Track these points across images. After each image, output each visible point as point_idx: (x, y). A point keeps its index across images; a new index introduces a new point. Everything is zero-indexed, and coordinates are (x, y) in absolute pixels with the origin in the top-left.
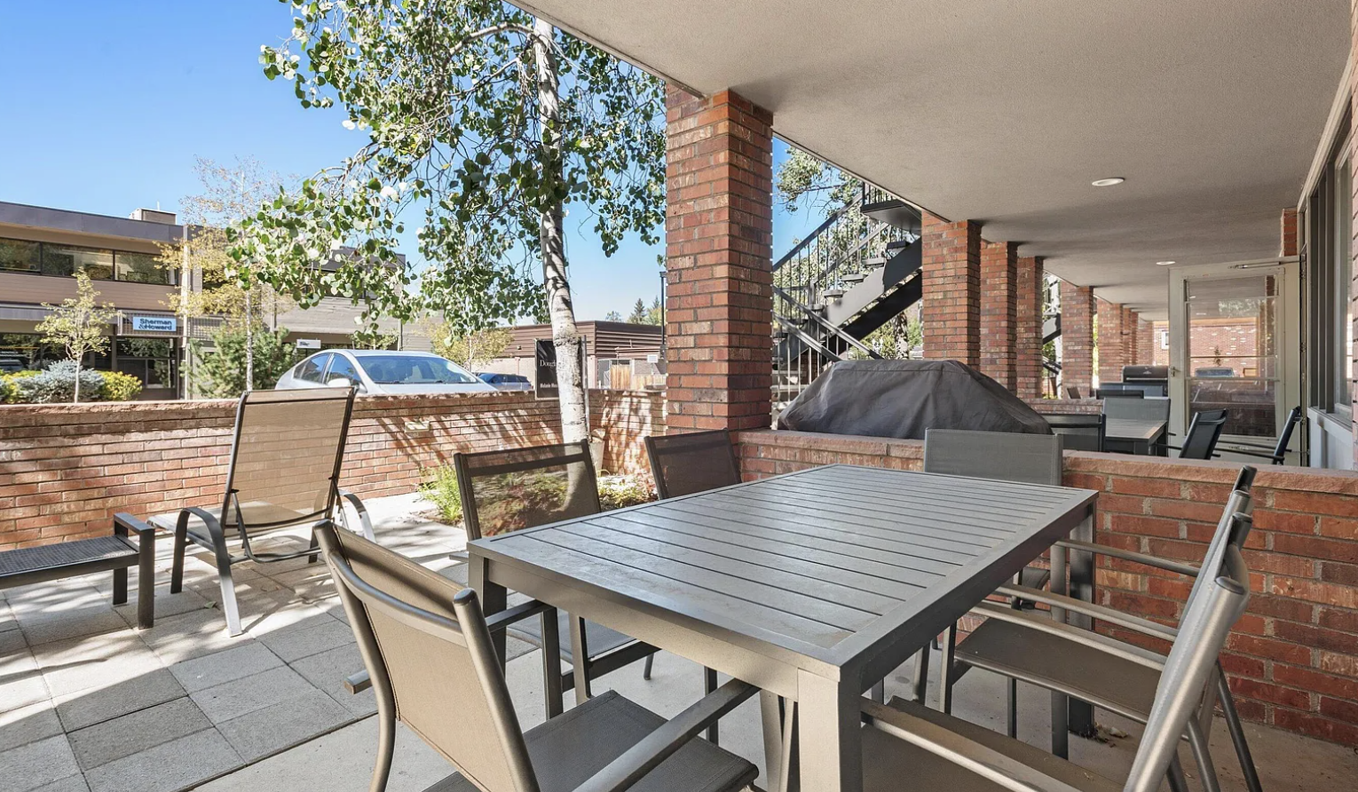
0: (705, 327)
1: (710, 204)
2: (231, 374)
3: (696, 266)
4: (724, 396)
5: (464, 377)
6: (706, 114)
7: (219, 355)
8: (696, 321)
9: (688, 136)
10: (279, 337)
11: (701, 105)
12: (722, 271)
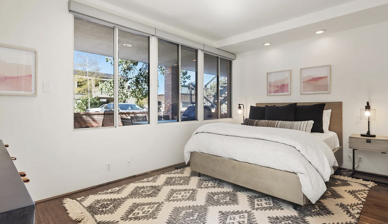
0: (169, 101)
1: (169, 83)
2: (84, 108)
3: (168, 92)
4: (171, 111)
5: (139, 109)
6: (169, 70)
7: (81, 103)
8: (168, 100)
9: (167, 72)
10: (96, 98)
11: (168, 68)
12: (171, 93)
